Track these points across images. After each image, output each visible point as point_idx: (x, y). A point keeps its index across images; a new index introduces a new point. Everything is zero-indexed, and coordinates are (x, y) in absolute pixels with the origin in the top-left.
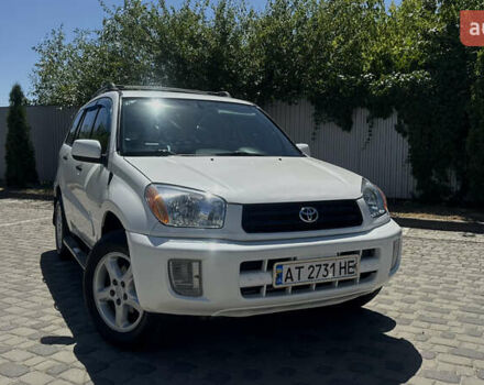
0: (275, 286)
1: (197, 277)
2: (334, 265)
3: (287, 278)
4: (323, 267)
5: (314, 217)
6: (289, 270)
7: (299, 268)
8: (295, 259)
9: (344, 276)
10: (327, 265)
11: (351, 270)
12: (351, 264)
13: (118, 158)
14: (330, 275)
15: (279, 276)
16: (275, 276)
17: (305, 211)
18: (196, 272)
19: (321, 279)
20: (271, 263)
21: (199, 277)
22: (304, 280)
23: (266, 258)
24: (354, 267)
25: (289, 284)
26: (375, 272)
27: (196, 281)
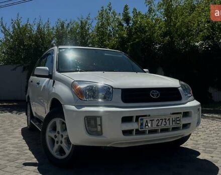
0: (140, 130)
1: (100, 125)
2: (169, 119)
3: (146, 125)
4: (164, 121)
5: (158, 95)
6: (147, 121)
7: (152, 120)
8: (149, 116)
9: (175, 125)
10: (166, 119)
11: (178, 122)
12: (178, 119)
13: (57, 74)
14: (168, 125)
15: (142, 124)
16: (140, 124)
17: (153, 92)
18: (99, 123)
19: (163, 127)
20: (137, 117)
21: (101, 125)
22: (155, 127)
23: (135, 115)
24: (180, 120)
25: (147, 129)
26: (190, 124)
27: (99, 127)
